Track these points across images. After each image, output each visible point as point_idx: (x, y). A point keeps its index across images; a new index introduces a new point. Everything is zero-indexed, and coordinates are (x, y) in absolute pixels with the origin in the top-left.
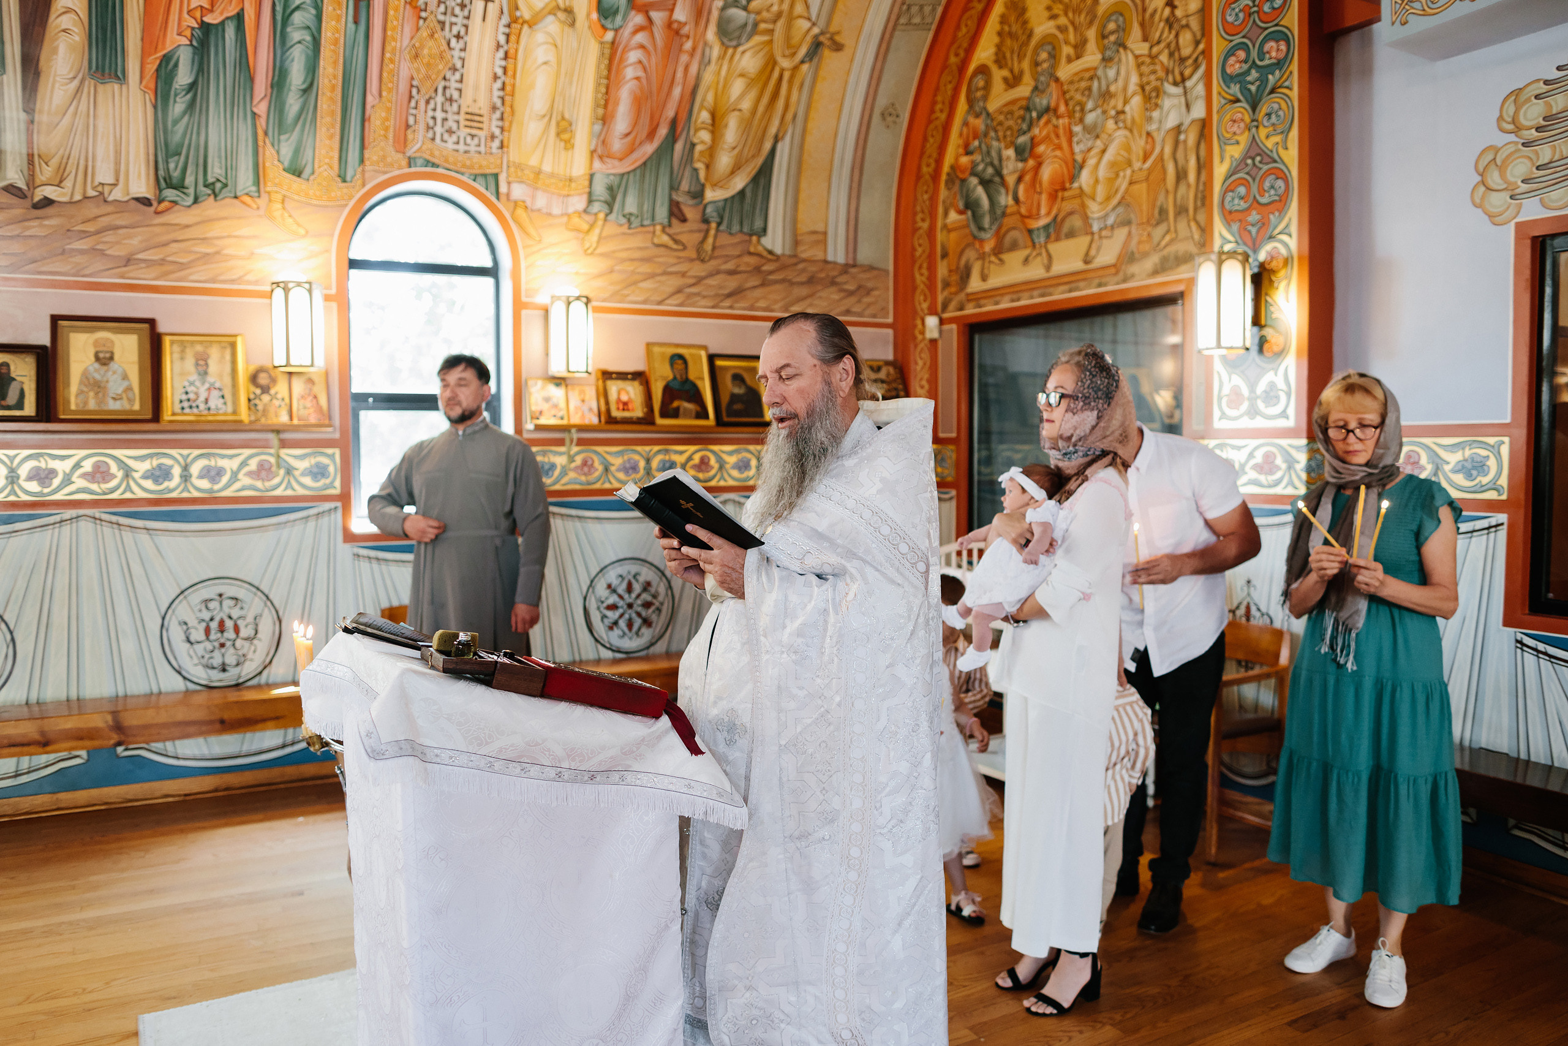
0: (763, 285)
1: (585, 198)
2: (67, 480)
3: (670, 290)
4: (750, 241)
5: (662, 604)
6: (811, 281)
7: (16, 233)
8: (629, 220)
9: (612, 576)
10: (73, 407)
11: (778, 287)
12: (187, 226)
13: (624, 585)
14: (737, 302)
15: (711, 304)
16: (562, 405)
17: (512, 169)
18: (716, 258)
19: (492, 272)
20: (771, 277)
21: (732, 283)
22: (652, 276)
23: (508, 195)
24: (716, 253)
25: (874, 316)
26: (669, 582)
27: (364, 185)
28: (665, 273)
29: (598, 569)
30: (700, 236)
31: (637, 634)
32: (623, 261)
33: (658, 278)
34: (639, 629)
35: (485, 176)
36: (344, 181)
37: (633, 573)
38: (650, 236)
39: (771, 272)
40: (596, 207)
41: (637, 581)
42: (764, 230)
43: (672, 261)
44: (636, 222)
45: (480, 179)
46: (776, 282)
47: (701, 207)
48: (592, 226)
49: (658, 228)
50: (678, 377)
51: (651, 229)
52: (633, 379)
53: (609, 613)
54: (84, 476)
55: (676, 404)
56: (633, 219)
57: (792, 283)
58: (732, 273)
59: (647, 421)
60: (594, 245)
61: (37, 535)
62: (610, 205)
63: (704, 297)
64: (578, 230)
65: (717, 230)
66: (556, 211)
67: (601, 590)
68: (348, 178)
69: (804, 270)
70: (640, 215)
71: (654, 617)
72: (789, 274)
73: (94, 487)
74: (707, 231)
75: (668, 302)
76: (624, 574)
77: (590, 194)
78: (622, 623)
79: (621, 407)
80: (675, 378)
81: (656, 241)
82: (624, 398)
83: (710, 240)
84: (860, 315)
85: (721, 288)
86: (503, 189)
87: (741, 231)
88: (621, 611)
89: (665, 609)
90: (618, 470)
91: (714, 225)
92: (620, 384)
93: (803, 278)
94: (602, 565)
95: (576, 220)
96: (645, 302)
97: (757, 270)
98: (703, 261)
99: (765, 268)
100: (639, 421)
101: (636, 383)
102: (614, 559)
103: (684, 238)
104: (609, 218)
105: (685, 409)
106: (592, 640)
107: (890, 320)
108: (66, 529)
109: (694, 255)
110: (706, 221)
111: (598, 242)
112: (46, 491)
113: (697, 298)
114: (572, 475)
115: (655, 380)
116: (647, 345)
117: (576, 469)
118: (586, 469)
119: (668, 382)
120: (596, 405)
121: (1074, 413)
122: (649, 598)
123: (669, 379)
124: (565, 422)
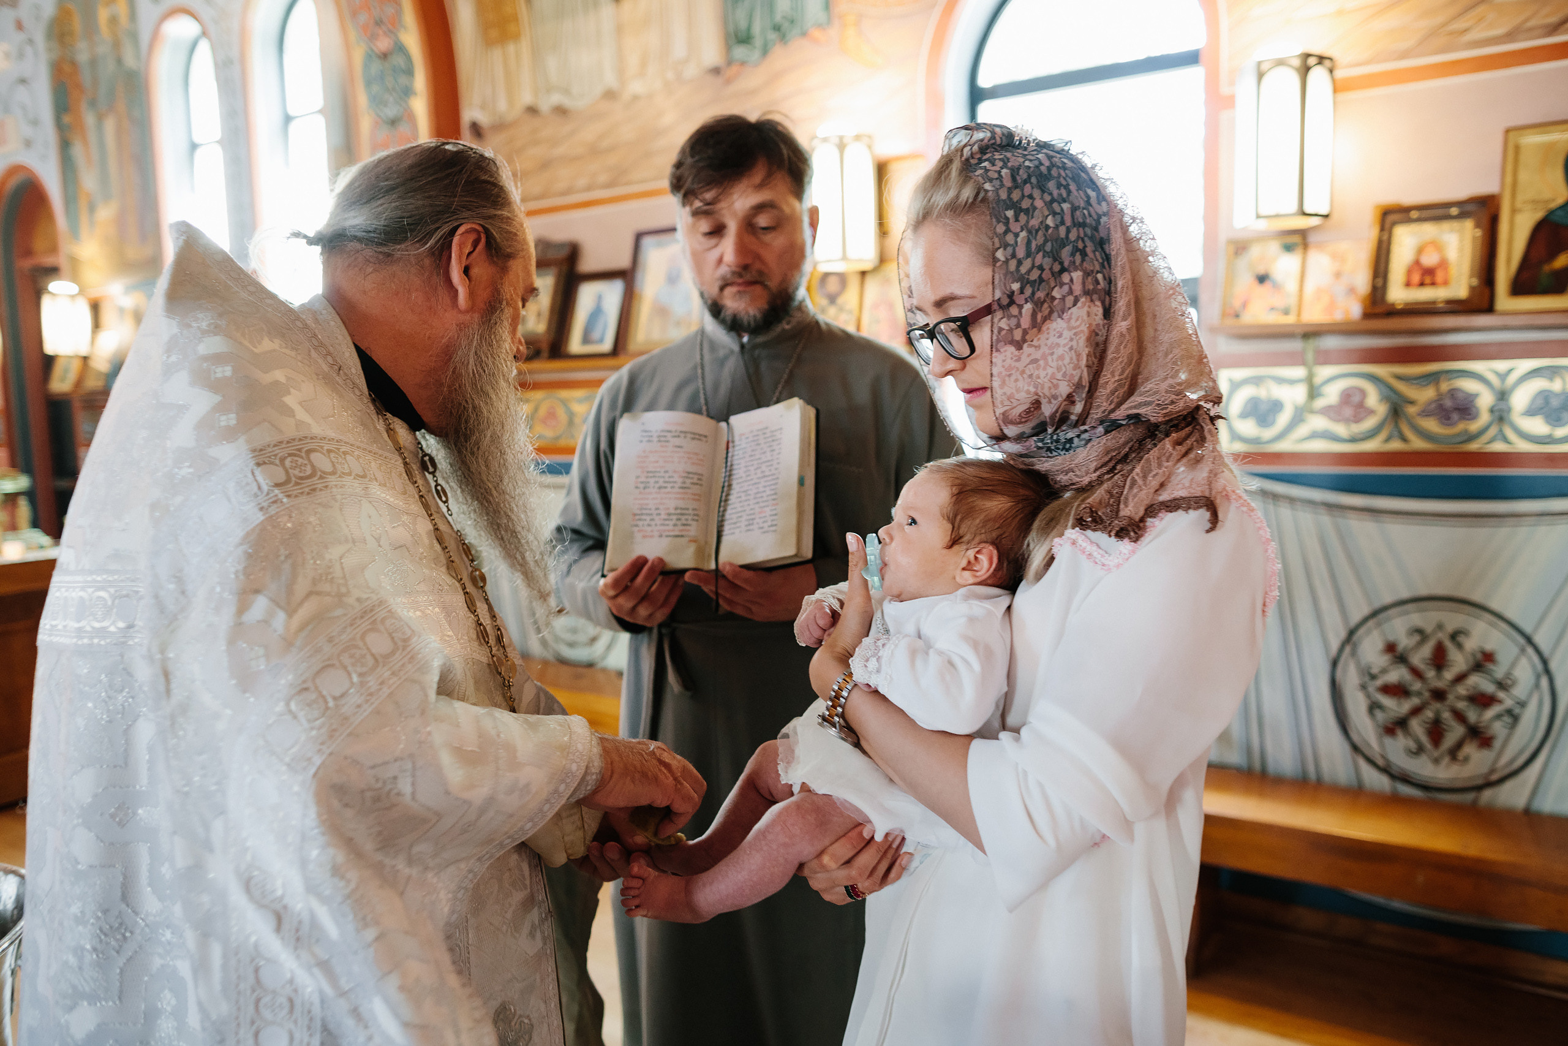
5: (1523, 704)
9: (1399, 628)
13: (1427, 650)
16: (1291, 286)
26: (1545, 662)
29: (1366, 611)
31: (1453, 753)
34: (1459, 745)
37: (1450, 628)
41: (1460, 646)
52: (1462, 216)
53: (1387, 701)
55: (1563, 260)
59: (1476, 303)
67: (1371, 650)
71: (1498, 729)
76: (1429, 629)
78: (1417, 726)
79: (1416, 278)
82: (1429, 259)
88: (1415, 701)
89: (1528, 715)
90: (1425, 413)
92: (1429, 230)
94: (1377, 605)
96: (1510, 37)
100: (1457, 307)
101: (1469, 224)
102: (1405, 594)
106: (1347, 747)
114: (1319, 423)
115: (1514, 211)
116: (1508, 131)
117: (1327, 411)
118: (1348, 412)
119: (1552, 212)
120: (1362, 281)
121: (1018, 342)
122: (1489, 688)
123: (1553, 205)
124: (1290, 319)
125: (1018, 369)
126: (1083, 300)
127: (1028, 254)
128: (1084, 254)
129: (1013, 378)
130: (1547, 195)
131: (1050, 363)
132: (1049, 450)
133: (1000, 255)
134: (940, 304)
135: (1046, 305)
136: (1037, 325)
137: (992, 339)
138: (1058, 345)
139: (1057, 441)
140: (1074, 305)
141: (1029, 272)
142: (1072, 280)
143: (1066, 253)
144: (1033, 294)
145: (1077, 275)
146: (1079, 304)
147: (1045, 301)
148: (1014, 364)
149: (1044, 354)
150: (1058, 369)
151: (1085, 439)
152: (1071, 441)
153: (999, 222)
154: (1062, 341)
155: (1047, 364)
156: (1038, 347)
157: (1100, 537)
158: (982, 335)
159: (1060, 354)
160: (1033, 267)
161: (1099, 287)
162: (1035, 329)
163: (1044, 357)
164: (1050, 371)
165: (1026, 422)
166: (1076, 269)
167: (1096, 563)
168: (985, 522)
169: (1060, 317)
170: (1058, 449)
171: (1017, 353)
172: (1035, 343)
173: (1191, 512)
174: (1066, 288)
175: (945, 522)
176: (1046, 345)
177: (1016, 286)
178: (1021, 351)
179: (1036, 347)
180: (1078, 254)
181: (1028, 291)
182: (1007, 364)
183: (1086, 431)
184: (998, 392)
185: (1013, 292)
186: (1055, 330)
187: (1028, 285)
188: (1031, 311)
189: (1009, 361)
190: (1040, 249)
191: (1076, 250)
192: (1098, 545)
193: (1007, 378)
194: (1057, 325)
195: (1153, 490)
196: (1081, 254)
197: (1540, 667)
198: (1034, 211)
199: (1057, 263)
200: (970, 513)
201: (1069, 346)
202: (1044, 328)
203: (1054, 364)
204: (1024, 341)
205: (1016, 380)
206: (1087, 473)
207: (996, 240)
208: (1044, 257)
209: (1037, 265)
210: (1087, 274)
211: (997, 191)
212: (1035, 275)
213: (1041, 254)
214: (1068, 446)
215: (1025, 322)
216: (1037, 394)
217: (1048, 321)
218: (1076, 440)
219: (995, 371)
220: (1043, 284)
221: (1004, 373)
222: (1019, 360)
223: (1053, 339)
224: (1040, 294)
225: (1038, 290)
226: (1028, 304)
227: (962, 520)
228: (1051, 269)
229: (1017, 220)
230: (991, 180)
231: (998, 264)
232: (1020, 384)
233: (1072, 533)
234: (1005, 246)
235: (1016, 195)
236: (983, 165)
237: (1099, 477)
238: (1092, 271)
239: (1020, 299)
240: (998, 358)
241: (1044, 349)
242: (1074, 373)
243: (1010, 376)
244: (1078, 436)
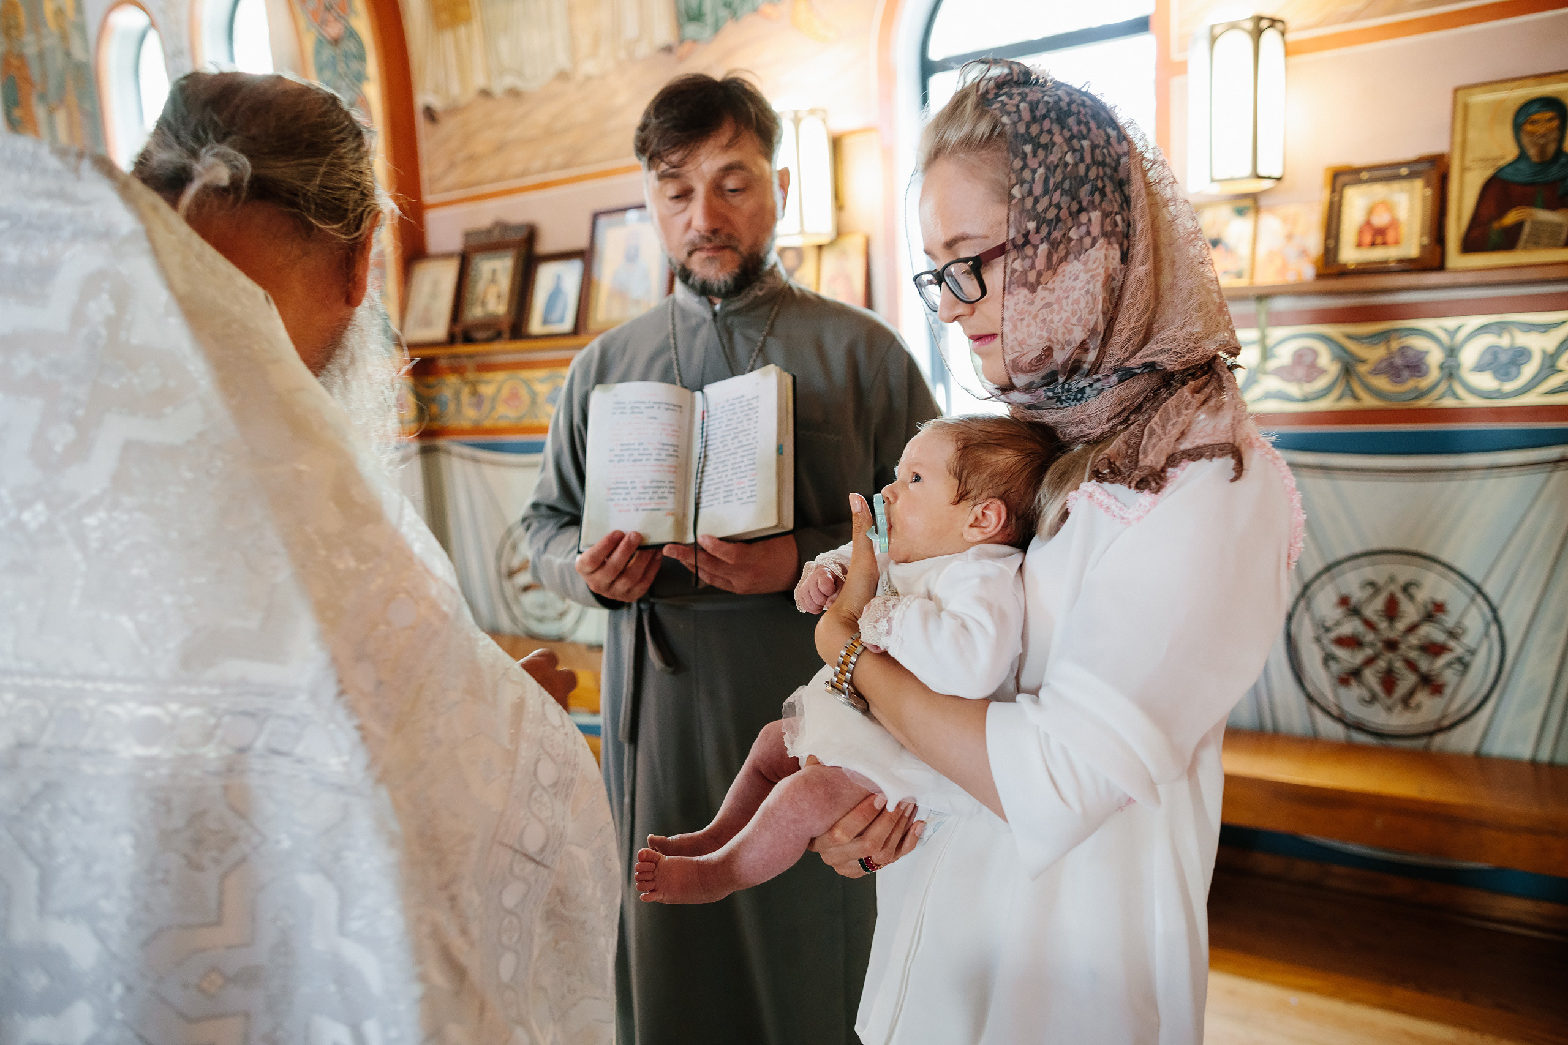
5: (1472, 652)
9: (1352, 581)
13: (1379, 603)
16: (1245, 248)
26: (1494, 610)
29: (1320, 566)
31: (1406, 701)
34: (1411, 693)
37: (1402, 579)
41: (1411, 598)
50: (1532, 152)
52: (1412, 176)
53: (1341, 653)
55: (1511, 218)
59: (1432, 264)
67: (1325, 604)
71: (1449, 676)
76: (1381, 581)
78: (1370, 676)
79: (1368, 238)
80: (1522, 156)
82: (1380, 219)
88: (1369, 652)
89: (1478, 663)
90: (1376, 372)
92: (1379, 190)
94: (1331, 559)
100: (1410, 266)
101: (1418, 184)
102: (1358, 548)
105: (1537, 224)
106: (1302, 699)
114: (1272, 383)
115: (1464, 170)
116: (1456, 90)
117: (1280, 372)
118: (1301, 372)
119: (1501, 170)
120: (1313, 241)
121: (1032, 284)
122: (1439, 637)
123: (1502, 163)
124: (1244, 282)
125: (1030, 313)
126: (1101, 241)
127: (1046, 192)
128: (1103, 194)
129: (1025, 323)
130: (1496, 152)
131: (1065, 306)
132: (1059, 400)
133: (1016, 191)
134: (950, 245)
135: (1062, 246)
136: (1052, 266)
137: (1004, 282)
138: (1074, 288)
139: (1069, 390)
140: (1093, 246)
141: (1045, 210)
142: (1090, 220)
143: (1084, 191)
144: (1049, 234)
145: (1096, 215)
146: (1097, 245)
147: (1061, 242)
148: (1026, 308)
149: (1058, 297)
150: (1072, 313)
151: (1097, 389)
152: (1082, 390)
153: (1016, 156)
154: (1078, 284)
155: (1061, 308)
156: (1053, 290)
157: (1120, 490)
158: (994, 276)
159: (1075, 297)
160: (1050, 205)
161: (1118, 229)
162: (1050, 272)
163: (1058, 300)
164: (1064, 315)
165: (1036, 370)
166: (1095, 209)
167: (1115, 516)
168: (993, 476)
169: (1076, 258)
170: (1069, 399)
171: (1030, 296)
172: (1049, 285)
173: (1215, 460)
174: (1084, 229)
175: (951, 477)
176: (1061, 288)
177: (1031, 225)
178: (1035, 294)
179: (1050, 290)
180: (1097, 193)
181: (1044, 230)
182: (1019, 308)
183: (1099, 380)
184: (1010, 338)
185: (1029, 232)
186: (1070, 272)
187: (1044, 225)
188: (1046, 253)
189: (1021, 305)
190: (1057, 186)
191: (1095, 189)
192: (1115, 498)
193: (1019, 323)
194: (1073, 267)
195: (1173, 439)
196: (1100, 193)
197: (1489, 615)
198: (1053, 147)
199: (1075, 202)
200: (977, 467)
201: (1085, 289)
202: (1060, 270)
203: (1069, 308)
204: (1038, 283)
205: (1029, 325)
206: (1099, 425)
207: (1013, 176)
208: (1062, 195)
209: (1054, 203)
210: (1106, 215)
211: (1015, 124)
212: (1051, 214)
213: (1058, 192)
214: (1079, 396)
215: (1040, 263)
216: (1050, 340)
217: (1064, 263)
218: (1088, 390)
219: (1006, 316)
220: (1060, 224)
221: (1016, 317)
222: (1032, 303)
223: (1068, 283)
224: (1057, 235)
225: (1055, 229)
226: (1044, 244)
227: (968, 475)
228: (1069, 208)
229: (1035, 155)
230: (1009, 114)
231: (1014, 202)
232: (1032, 329)
233: (1089, 486)
234: (1022, 182)
235: (1035, 130)
236: (1000, 99)
237: (1112, 428)
238: (1111, 213)
239: (1035, 239)
240: (1010, 301)
241: (1058, 293)
242: (1090, 317)
243: (1022, 320)
244: (1091, 385)
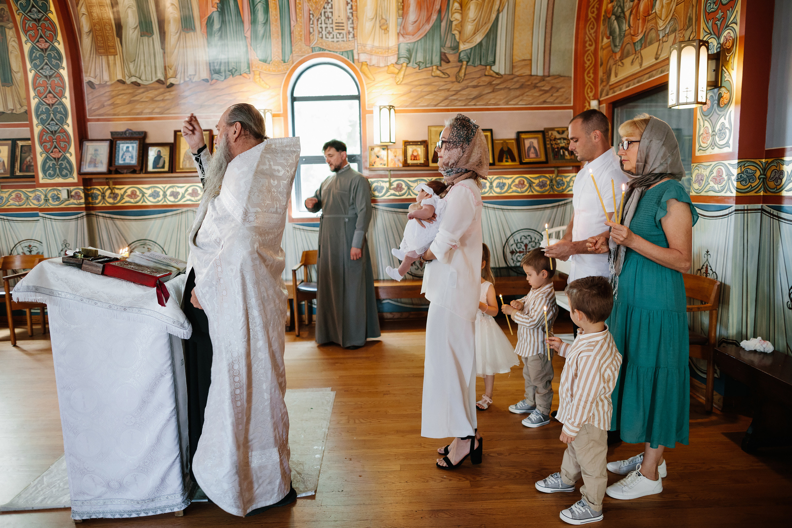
0: (493, 91)
1: (396, 56)
2: (183, 196)
3: (441, 99)
4: (486, 69)
6: (522, 87)
7: (161, 99)
8: (419, 65)
10: (181, 167)
11: (502, 91)
12: (223, 89)
14: (478, 102)
15: (463, 104)
16: (385, 158)
17: (360, 47)
18: (466, 80)
19: (358, 97)
20: (497, 87)
21: (475, 92)
22: (431, 92)
23: (358, 60)
24: (466, 78)
25: (561, 103)
27: (293, 63)
28: (438, 90)
30: (457, 69)
32: (417, 86)
33: (435, 93)
35: (347, 52)
36: (285, 62)
38: (431, 72)
39: (498, 84)
40: (402, 60)
42: (494, 62)
43: (442, 83)
44: (422, 66)
45: (345, 54)
46: (501, 89)
47: (458, 54)
48: (400, 70)
49: (434, 67)
51: (431, 68)
52: (421, 144)
54: (189, 194)
56: (421, 64)
57: (509, 89)
58: (475, 87)
59: (426, 164)
60: (401, 79)
61: (174, 218)
62: (409, 59)
63: (460, 101)
64: (393, 73)
65: (467, 65)
66: (382, 65)
68: (286, 61)
69: (517, 82)
70: (425, 62)
72: (509, 84)
73: (193, 199)
74: (461, 66)
75: (440, 105)
77: (398, 54)
79: (413, 158)
81: (433, 74)
82: (415, 154)
83: (463, 71)
84: (552, 103)
85: (469, 95)
86: (356, 57)
87: (481, 64)
91: (465, 63)
92: (414, 147)
93: (517, 86)
95: (392, 68)
96: (427, 106)
97: (490, 83)
98: (459, 82)
99: (494, 83)
101: (422, 146)
103: (448, 71)
104: (408, 65)
107: (572, 105)
108: (184, 215)
109: (454, 80)
110: (460, 61)
111: (403, 78)
112: (176, 200)
113: (457, 102)
114: (392, 192)
115: (431, 144)
116: (428, 127)
117: (394, 189)
118: (399, 189)
120: (401, 158)
124: (386, 167)
